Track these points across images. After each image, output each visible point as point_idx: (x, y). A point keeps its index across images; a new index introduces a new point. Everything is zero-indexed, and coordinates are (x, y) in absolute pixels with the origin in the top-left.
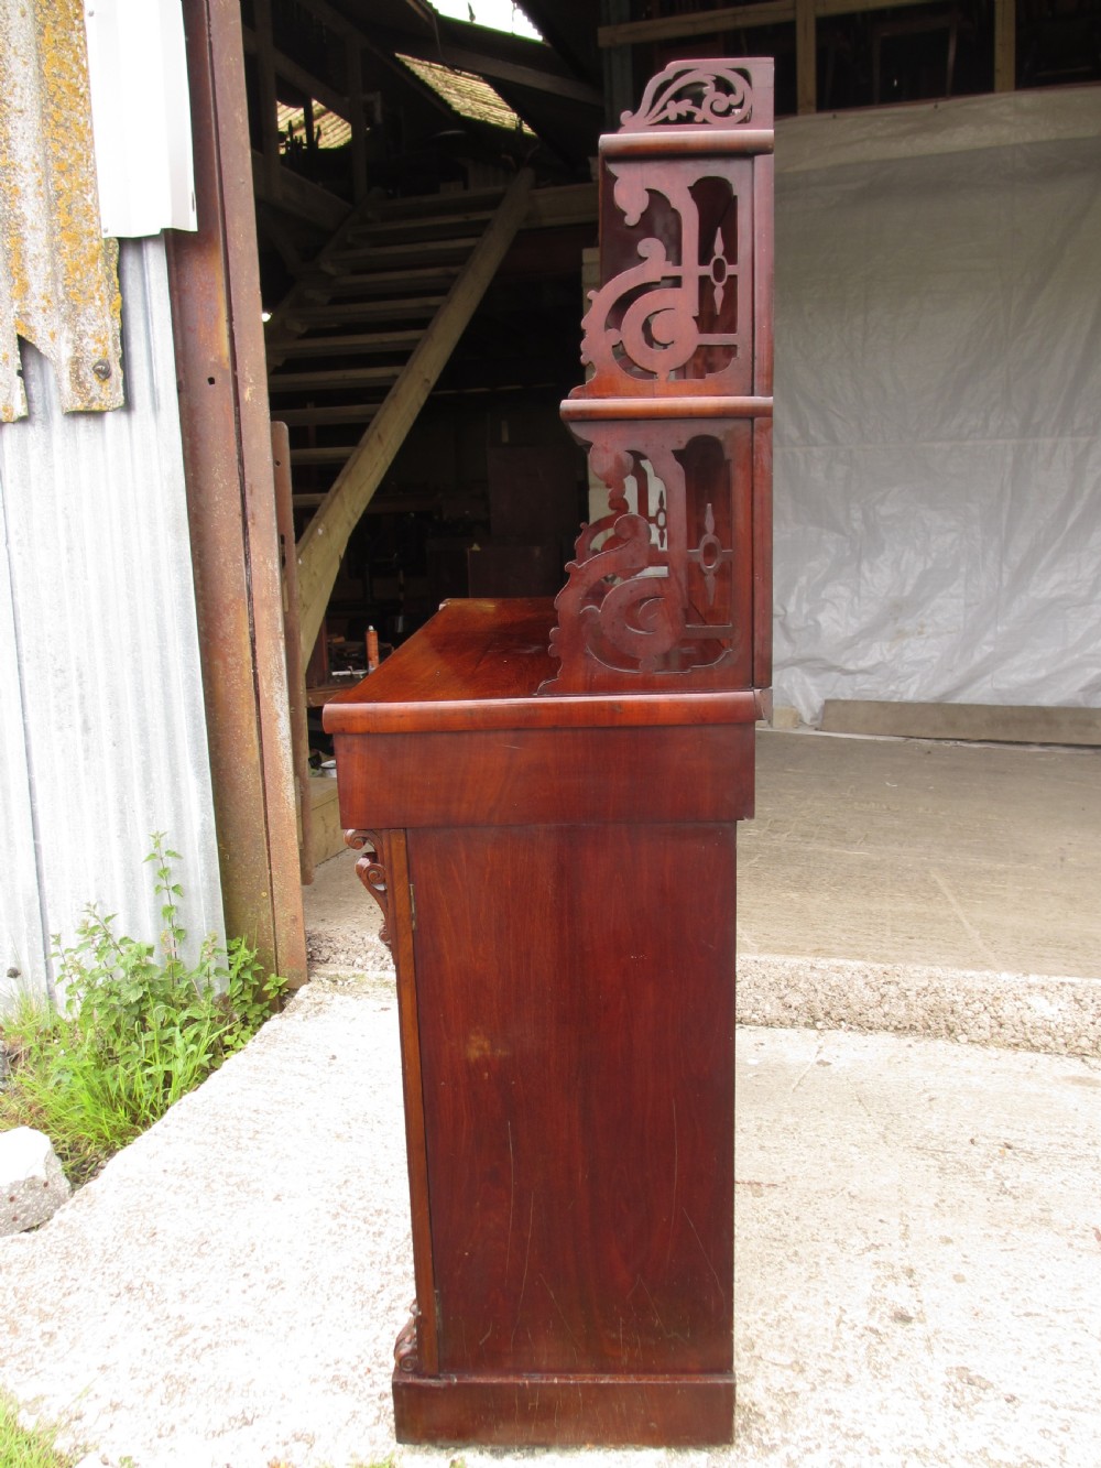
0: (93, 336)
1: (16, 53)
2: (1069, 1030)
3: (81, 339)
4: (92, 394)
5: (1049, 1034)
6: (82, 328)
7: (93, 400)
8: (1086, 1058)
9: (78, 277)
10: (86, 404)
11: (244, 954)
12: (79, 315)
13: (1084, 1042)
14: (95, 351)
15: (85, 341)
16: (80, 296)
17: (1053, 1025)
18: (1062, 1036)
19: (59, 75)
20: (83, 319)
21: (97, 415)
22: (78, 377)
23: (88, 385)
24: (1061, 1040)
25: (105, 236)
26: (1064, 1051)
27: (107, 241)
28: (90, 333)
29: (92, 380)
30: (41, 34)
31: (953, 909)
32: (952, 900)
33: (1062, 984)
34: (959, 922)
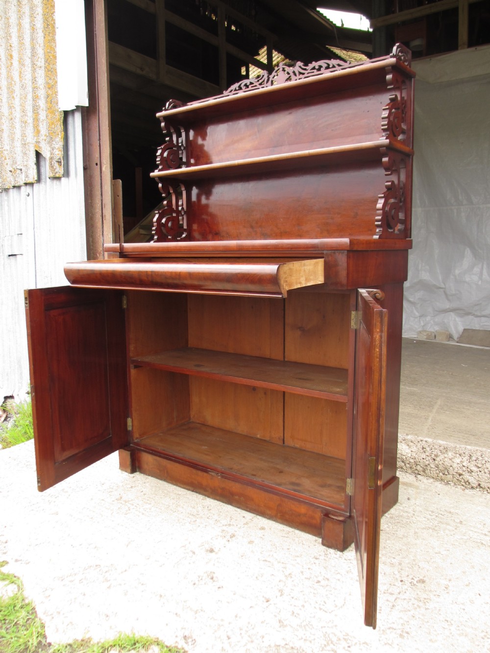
0: (58, 149)
1: (40, 46)
2: (412, 461)
3: (53, 150)
4: (56, 171)
5: (403, 462)
6: (54, 146)
7: (57, 173)
8: (419, 476)
9: (53, 127)
10: (54, 174)
12: (53, 141)
13: (419, 468)
14: (58, 154)
15: (54, 151)
16: (54, 134)
17: (404, 457)
18: (408, 464)
19: (50, 53)
20: (54, 143)
21: (59, 178)
22: (51, 164)
23: (55, 167)
24: (408, 465)
25: (60, 110)
26: (409, 471)
27: (60, 112)
28: (57, 148)
29: (56, 165)
30: (44, 38)
31: (430, 414)
32: (434, 410)
33: (422, 441)
34: (426, 419)
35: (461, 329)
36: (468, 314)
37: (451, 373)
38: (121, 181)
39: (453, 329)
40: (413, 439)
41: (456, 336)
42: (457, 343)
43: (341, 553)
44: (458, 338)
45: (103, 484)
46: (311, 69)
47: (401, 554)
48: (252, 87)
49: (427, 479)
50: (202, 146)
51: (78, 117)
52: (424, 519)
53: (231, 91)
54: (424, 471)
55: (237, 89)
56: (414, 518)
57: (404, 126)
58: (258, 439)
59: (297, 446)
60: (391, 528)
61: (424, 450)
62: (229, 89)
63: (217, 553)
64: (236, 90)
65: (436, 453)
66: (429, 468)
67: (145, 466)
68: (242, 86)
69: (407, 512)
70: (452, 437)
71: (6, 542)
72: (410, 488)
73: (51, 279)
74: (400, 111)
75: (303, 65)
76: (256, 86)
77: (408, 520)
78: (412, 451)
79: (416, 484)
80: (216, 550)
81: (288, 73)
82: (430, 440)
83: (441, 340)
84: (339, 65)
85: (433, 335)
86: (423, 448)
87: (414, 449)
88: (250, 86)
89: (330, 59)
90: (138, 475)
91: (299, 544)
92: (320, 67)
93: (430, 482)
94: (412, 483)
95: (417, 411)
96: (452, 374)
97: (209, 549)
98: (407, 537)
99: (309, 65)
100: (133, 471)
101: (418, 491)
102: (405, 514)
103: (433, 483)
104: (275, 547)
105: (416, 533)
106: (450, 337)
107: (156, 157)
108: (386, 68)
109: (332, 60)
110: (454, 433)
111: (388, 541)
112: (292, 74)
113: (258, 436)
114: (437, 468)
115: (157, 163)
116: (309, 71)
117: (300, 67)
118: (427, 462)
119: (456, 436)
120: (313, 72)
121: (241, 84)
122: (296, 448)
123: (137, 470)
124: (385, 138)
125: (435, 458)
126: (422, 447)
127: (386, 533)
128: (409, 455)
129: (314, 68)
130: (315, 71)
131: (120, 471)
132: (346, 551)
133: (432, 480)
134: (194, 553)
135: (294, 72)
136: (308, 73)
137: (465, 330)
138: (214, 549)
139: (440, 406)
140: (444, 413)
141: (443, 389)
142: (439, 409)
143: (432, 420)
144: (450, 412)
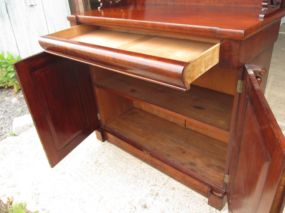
43: (219, 211)
45: (88, 150)
58: (171, 122)
59: (193, 129)
63: (148, 209)
67: (109, 139)
70: (280, 109)
71: (39, 195)
80: (148, 206)
90: (106, 142)
91: (195, 202)
96: (277, 56)
97: (144, 205)
100: (103, 141)
104: (180, 205)
110: (281, 105)
113: (171, 120)
119: (283, 107)
122: (193, 130)
123: (106, 140)
131: (97, 140)
132: (222, 210)
134: (136, 208)
138: (147, 205)
139: (272, 82)
140: (275, 88)
141: (273, 68)
142: (271, 85)
143: (268, 94)
144: (278, 87)
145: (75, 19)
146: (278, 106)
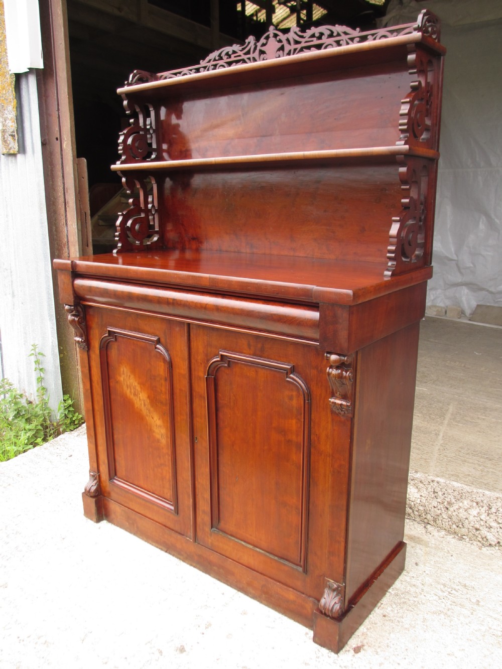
0: (11, 119)
2: (421, 508)
3: (5, 121)
4: (10, 146)
5: (411, 508)
6: (6, 116)
7: (11, 148)
8: (428, 526)
9: (4, 93)
10: (8, 150)
11: (70, 402)
12: (5, 110)
13: (429, 517)
14: (12, 126)
15: (7, 122)
16: (5, 101)
17: (412, 503)
18: (417, 511)
20: (6, 112)
21: (14, 155)
22: (4, 138)
23: (8, 142)
24: (416, 513)
25: (10, 73)
26: (418, 519)
27: (11, 75)
28: (10, 118)
29: (10, 138)
31: (441, 427)
32: (446, 422)
33: (433, 481)
34: (437, 435)
35: (474, 304)
36: (482, 289)
37: (463, 365)
38: (85, 160)
39: (466, 305)
40: (423, 479)
41: (468, 312)
42: (470, 320)
43: (336, 655)
44: (470, 314)
45: (64, 539)
46: (310, 37)
47: (406, 657)
48: (235, 57)
49: (438, 531)
50: (178, 126)
51: (32, 81)
52: (435, 597)
53: (209, 61)
54: (435, 521)
55: (217, 58)
56: (422, 596)
57: (428, 122)
60: (396, 612)
61: (436, 494)
62: (207, 59)
63: (188, 654)
64: (215, 60)
65: (449, 500)
66: (440, 518)
67: (113, 516)
68: (223, 55)
69: (414, 585)
70: (466, 464)
72: (418, 545)
73: (11, 272)
74: (424, 102)
75: (299, 31)
76: (240, 56)
77: (415, 599)
78: (421, 496)
79: (425, 538)
80: (187, 649)
81: (280, 41)
82: (442, 480)
83: (451, 316)
84: (345, 33)
85: (444, 311)
86: (434, 492)
87: (424, 493)
88: (233, 56)
89: (334, 25)
90: (104, 523)
92: (322, 34)
93: (442, 536)
94: (421, 537)
95: (426, 423)
96: (464, 367)
97: (179, 646)
98: (414, 627)
99: (307, 31)
100: (99, 520)
101: (428, 549)
102: (413, 589)
103: (445, 537)
105: (425, 620)
106: (463, 312)
107: (118, 145)
108: (408, 45)
109: (337, 25)
110: (467, 456)
111: (392, 635)
112: (285, 42)
114: (449, 520)
115: (119, 152)
116: (307, 39)
117: (295, 33)
118: (439, 512)
119: (471, 461)
120: (312, 41)
121: (221, 53)
123: (104, 518)
124: (403, 142)
125: (448, 507)
126: (433, 490)
127: (390, 620)
128: (418, 501)
129: (313, 36)
130: (315, 39)
131: (84, 518)
132: (341, 652)
133: (443, 533)
134: (161, 652)
135: (288, 40)
136: (306, 42)
137: (478, 306)
138: (185, 647)
139: (452, 414)
140: (457, 425)
141: (455, 388)
142: (451, 419)
143: (443, 437)
144: (464, 424)
145: (70, 266)
146: (463, 458)
